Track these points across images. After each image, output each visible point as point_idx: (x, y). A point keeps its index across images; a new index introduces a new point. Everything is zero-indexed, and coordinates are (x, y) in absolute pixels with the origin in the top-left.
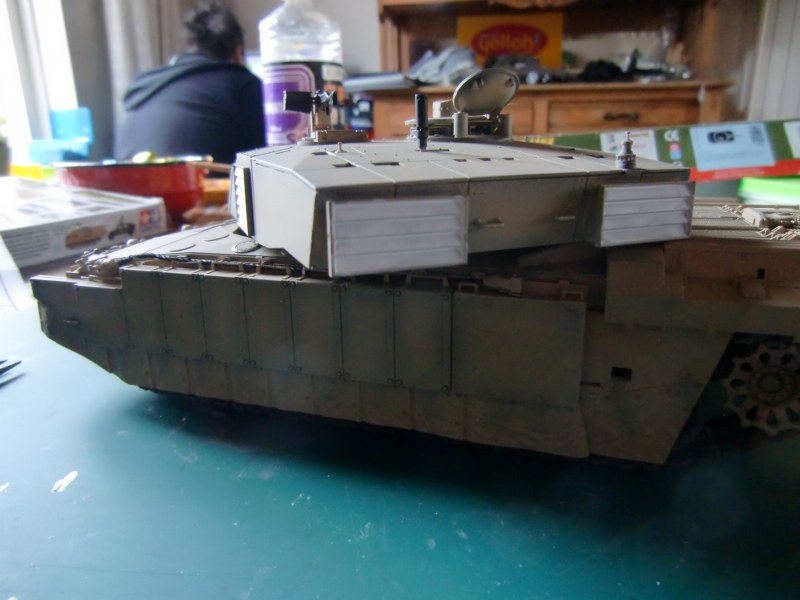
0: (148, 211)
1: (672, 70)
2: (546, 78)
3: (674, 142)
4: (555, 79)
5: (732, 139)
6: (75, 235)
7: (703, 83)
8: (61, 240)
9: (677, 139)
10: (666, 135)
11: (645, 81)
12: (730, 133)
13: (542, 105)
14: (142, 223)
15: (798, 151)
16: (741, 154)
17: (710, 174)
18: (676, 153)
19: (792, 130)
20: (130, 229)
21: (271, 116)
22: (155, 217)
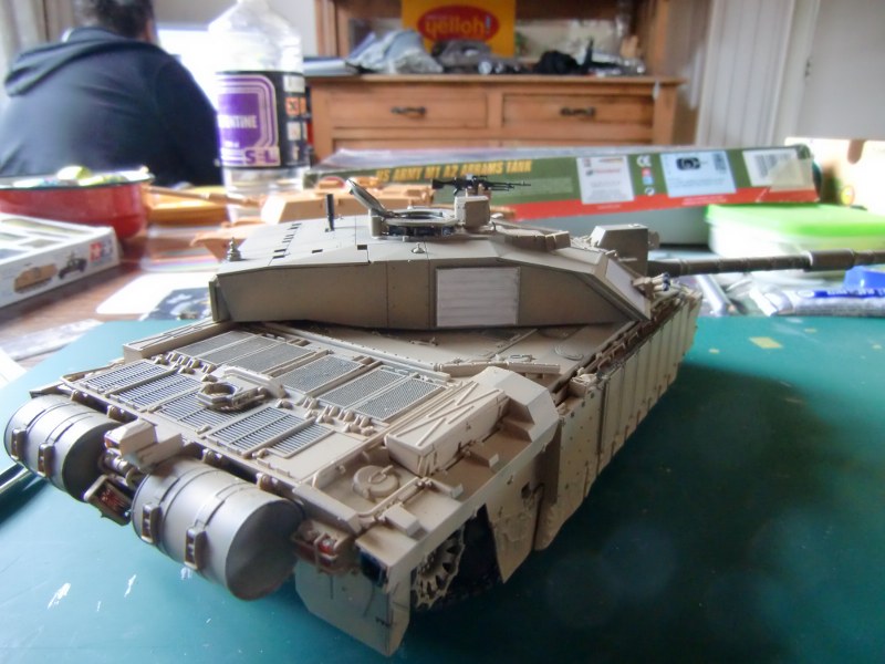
0: (98, 244)
1: (627, 63)
2: (500, 68)
3: (646, 168)
4: (509, 70)
5: (698, 166)
6: (24, 276)
7: (657, 80)
8: (11, 284)
9: (649, 165)
10: (639, 160)
11: (600, 75)
12: (696, 160)
13: (496, 96)
14: (93, 257)
15: (756, 179)
16: (707, 182)
17: (679, 201)
18: (648, 179)
19: (750, 159)
20: (81, 265)
21: (226, 130)
22: (107, 249)
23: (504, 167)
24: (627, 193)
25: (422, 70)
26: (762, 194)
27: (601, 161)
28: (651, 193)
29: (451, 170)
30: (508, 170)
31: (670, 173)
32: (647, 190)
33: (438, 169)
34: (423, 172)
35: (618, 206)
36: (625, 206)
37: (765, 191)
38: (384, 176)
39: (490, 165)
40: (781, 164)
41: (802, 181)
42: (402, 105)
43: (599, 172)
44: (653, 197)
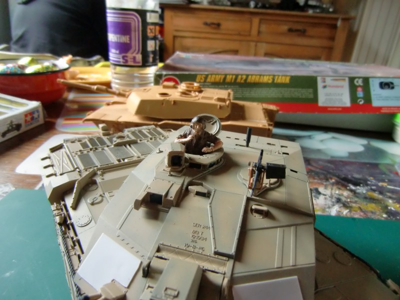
0: (31, 113)
2: (260, 5)
3: (360, 86)
5: (393, 88)
7: (341, 16)
9: (362, 84)
11: (311, 12)
12: (392, 83)
13: (256, 20)
14: (26, 121)
16: (398, 98)
17: (379, 108)
18: (360, 93)
20: (18, 127)
22: (36, 115)
23: (274, 79)
24: (347, 102)
27: (332, 80)
28: (362, 103)
29: (242, 79)
30: (275, 81)
31: (374, 90)
32: (359, 100)
33: (234, 77)
34: (225, 79)
35: (340, 109)
36: (345, 110)
38: (201, 79)
39: (265, 77)
42: (209, 21)
43: (330, 86)
44: (363, 105)
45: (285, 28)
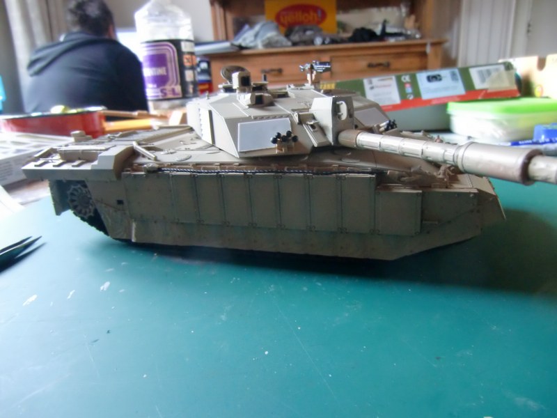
1: (409, 33)
2: (328, 41)
3: (407, 83)
4: (333, 41)
5: (440, 80)
7: (429, 41)
9: (409, 81)
10: (403, 79)
11: (392, 41)
12: (439, 76)
15: (478, 85)
16: (446, 89)
17: (429, 101)
18: (409, 89)
19: (474, 73)
21: (149, 77)
24: (396, 99)
25: (279, 45)
26: (482, 94)
27: (379, 80)
28: (411, 98)
31: (422, 84)
32: (408, 96)
35: (391, 107)
36: (395, 107)
37: (484, 92)
40: (494, 74)
41: (508, 84)
42: (267, 67)
43: (377, 87)
44: (413, 100)
45: (363, 64)
